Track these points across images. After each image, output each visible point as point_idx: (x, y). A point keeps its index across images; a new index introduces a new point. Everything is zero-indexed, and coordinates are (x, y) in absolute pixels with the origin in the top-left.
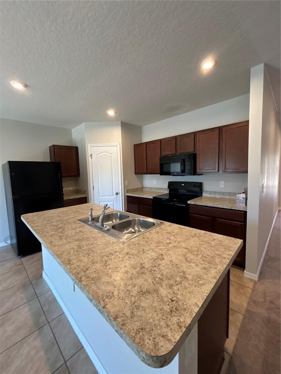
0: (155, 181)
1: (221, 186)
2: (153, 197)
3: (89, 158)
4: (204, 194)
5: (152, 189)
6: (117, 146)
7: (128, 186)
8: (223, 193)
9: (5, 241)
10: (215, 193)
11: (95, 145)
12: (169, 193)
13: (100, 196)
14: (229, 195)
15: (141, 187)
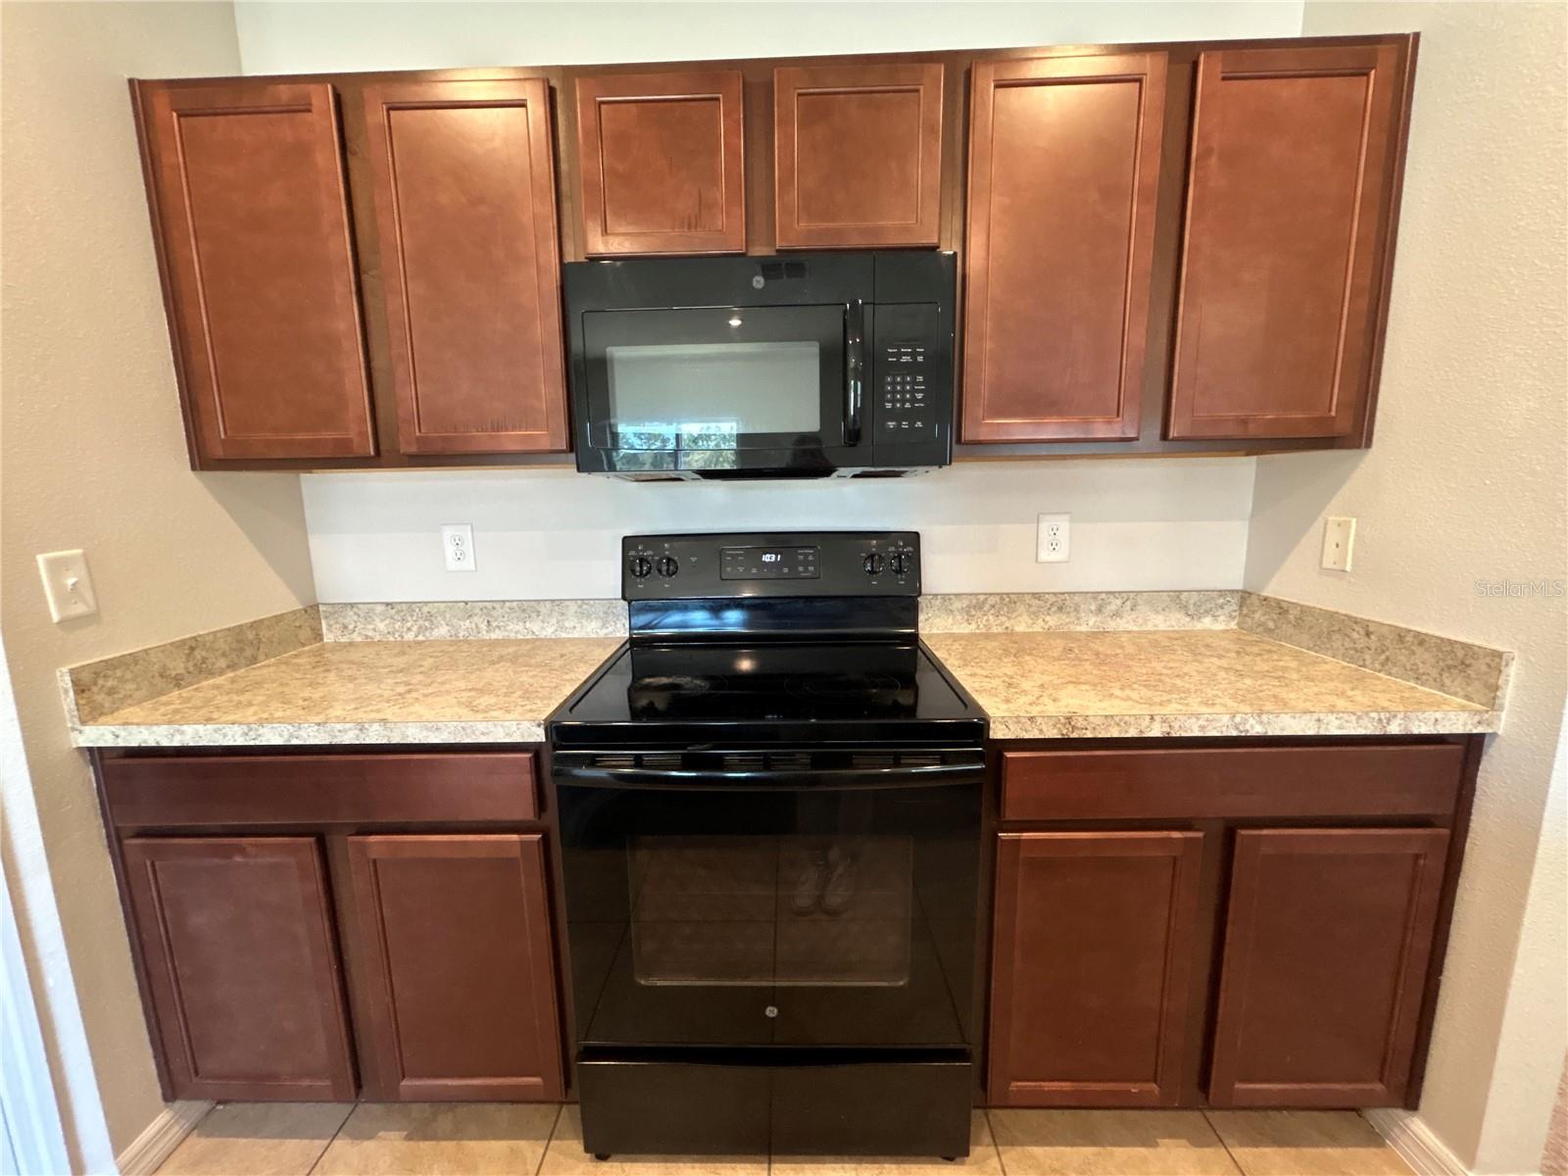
0: (459, 542)
1: (1048, 553)
5: (430, 617)
7: (92, 618)
15: (293, 606)
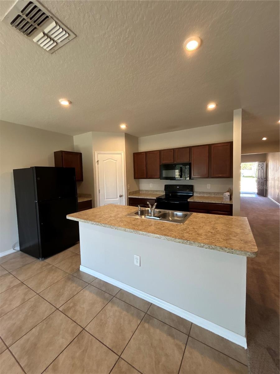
0: (151, 185)
1: (208, 188)
2: (156, 198)
3: (96, 164)
4: (195, 194)
5: (149, 191)
6: (121, 154)
7: (130, 189)
8: (210, 193)
9: (14, 247)
10: (204, 193)
11: (102, 152)
12: (165, 195)
13: (105, 198)
14: (214, 194)
15: (138, 190)
